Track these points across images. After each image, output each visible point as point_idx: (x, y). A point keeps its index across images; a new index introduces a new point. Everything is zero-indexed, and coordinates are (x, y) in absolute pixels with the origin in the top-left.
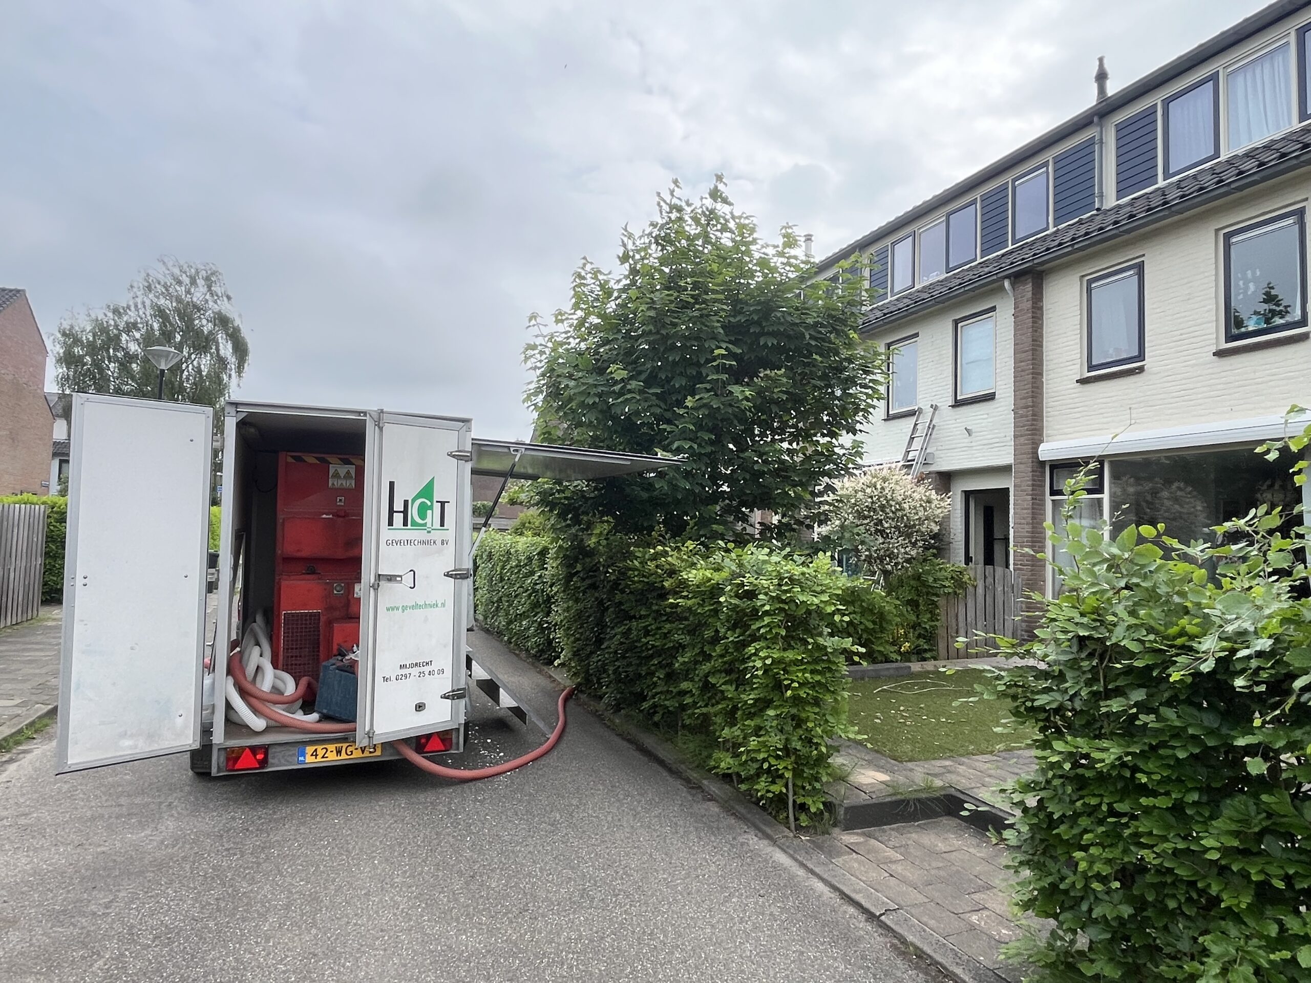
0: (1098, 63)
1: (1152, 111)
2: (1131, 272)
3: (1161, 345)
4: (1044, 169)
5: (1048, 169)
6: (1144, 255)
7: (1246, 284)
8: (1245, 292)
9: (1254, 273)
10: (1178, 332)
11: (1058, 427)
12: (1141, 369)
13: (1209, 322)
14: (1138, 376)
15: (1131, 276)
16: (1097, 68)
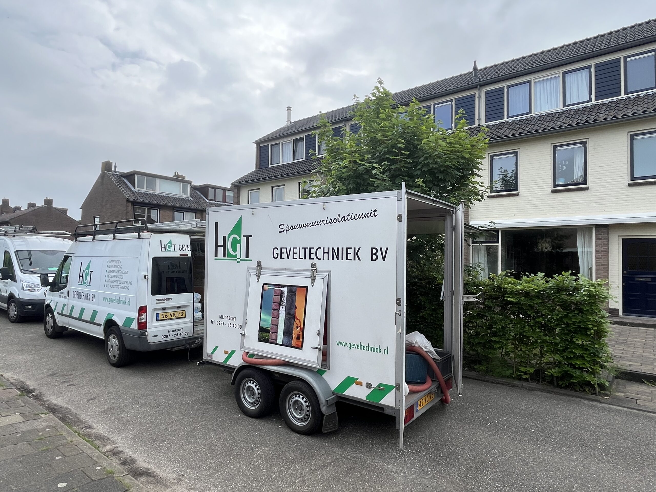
0: (474, 63)
1: (502, 89)
2: (513, 155)
3: (527, 185)
4: (450, 103)
5: (452, 103)
6: (519, 149)
7: (562, 166)
8: (562, 170)
9: (565, 163)
10: (535, 181)
11: (477, 215)
12: (518, 194)
13: (548, 179)
14: (516, 197)
15: (513, 156)
16: (474, 65)
